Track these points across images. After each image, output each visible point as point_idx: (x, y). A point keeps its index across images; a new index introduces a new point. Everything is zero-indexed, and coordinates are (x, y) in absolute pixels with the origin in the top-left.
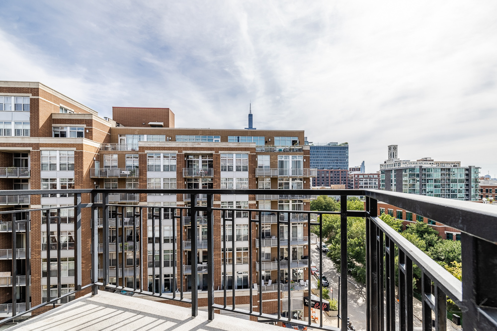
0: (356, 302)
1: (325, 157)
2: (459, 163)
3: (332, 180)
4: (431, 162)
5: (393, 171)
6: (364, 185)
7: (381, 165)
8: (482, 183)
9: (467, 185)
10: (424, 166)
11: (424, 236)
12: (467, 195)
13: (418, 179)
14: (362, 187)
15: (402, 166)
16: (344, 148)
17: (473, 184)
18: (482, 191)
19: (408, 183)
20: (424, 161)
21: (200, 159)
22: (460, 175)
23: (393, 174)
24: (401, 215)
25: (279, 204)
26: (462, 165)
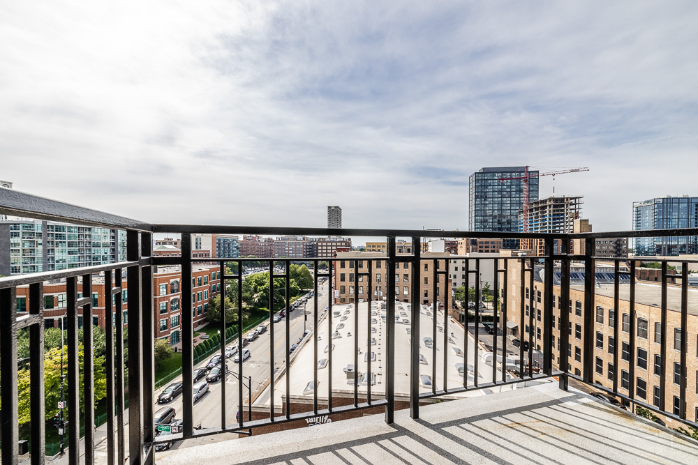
9: (113, 250)
13: (40, 241)
17: (120, 250)
22: (103, 237)
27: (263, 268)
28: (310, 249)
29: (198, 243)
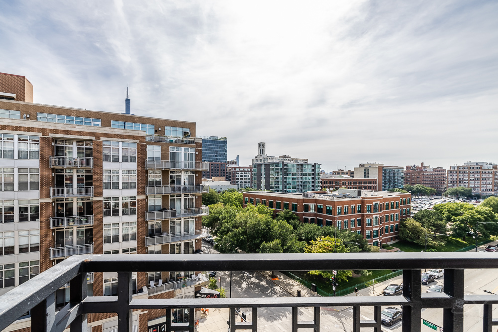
0: (240, 286)
1: (206, 150)
2: (307, 160)
3: (212, 173)
4: (290, 159)
5: (263, 166)
7: (253, 160)
8: (322, 177)
9: (313, 178)
10: (286, 162)
11: (290, 222)
13: (281, 172)
14: (238, 179)
15: (270, 161)
16: (223, 143)
17: (316, 177)
18: (321, 182)
20: (284, 157)
21: (75, 146)
22: (308, 170)
23: (263, 168)
24: (273, 204)
25: (170, 198)
26: (309, 163)
29: (366, 173)
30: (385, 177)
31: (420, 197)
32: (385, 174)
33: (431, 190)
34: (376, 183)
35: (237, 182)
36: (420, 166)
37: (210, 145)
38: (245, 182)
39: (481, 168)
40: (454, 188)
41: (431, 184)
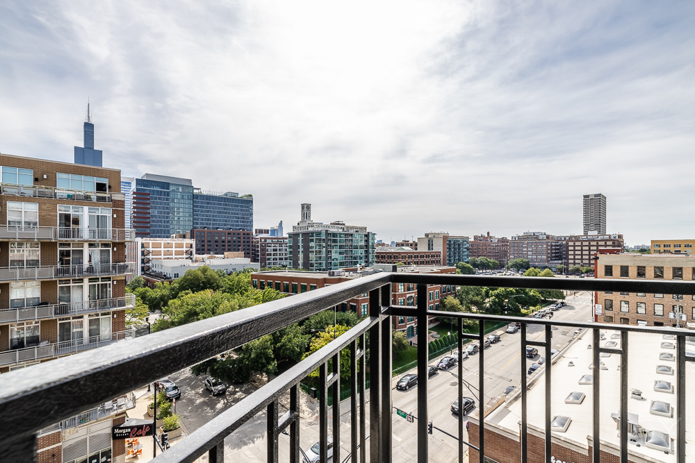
1: (220, 212)
3: (230, 245)
4: (342, 226)
6: (272, 252)
7: (294, 227)
8: (378, 249)
10: (336, 230)
12: (366, 262)
14: (270, 255)
16: (247, 202)
18: (377, 256)
19: (314, 250)
20: (336, 224)
27: (496, 271)
28: (556, 249)
29: (430, 245)
30: (450, 249)
31: (484, 271)
32: (450, 245)
33: (494, 263)
34: (440, 256)
35: (269, 259)
36: (486, 236)
37: (226, 205)
38: (282, 259)
39: (537, 238)
40: (515, 260)
41: (495, 256)
